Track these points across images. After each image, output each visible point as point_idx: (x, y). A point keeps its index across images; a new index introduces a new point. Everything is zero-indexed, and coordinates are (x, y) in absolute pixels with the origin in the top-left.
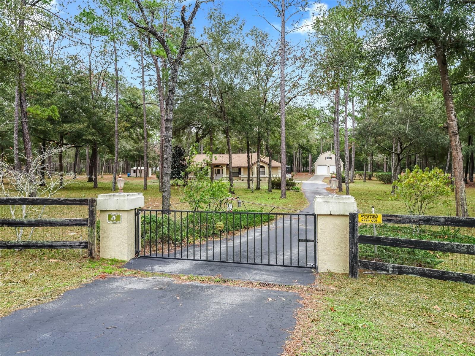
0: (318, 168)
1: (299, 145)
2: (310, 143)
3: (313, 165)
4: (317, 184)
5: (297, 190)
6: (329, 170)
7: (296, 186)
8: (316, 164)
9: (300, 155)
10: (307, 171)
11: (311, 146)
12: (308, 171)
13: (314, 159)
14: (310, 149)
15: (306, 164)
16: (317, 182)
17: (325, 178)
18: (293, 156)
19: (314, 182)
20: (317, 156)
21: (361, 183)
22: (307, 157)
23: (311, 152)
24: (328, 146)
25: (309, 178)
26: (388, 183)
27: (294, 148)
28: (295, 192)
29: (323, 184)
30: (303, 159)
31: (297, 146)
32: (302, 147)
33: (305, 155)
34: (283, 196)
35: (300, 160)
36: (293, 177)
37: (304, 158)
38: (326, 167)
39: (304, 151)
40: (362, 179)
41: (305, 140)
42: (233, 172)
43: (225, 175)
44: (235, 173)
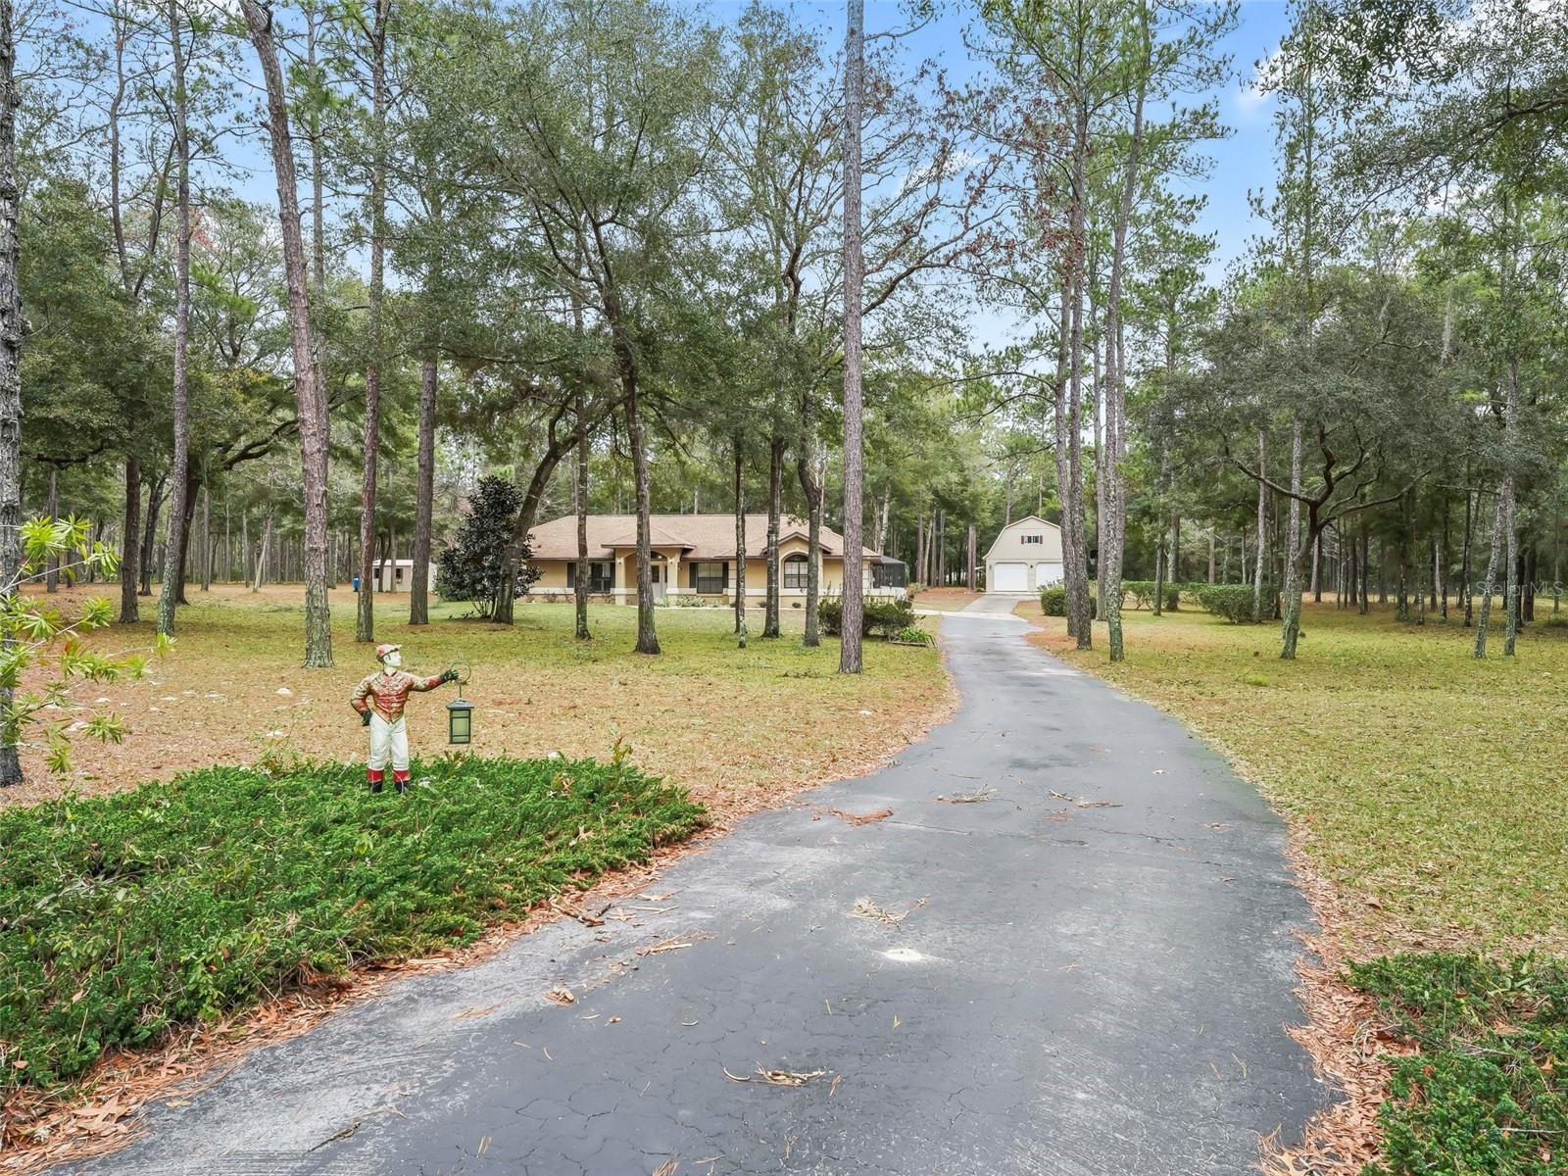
0: (998, 569)
1: (936, 492)
2: (971, 489)
3: (980, 562)
4: (993, 623)
5: (919, 641)
6: (1032, 578)
7: (917, 627)
8: (990, 558)
9: (938, 529)
10: (959, 583)
11: (975, 498)
12: (964, 584)
13: (984, 545)
14: (973, 509)
15: (958, 563)
16: (994, 616)
17: (1022, 603)
18: (915, 533)
19: (983, 615)
20: (992, 534)
21: (1145, 620)
22: (963, 538)
23: (974, 520)
24: (1028, 504)
25: (968, 602)
26: (1241, 623)
27: (919, 505)
28: (907, 649)
29: (1013, 622)
30: (951, 544)
31: (929, 497)
32: (945, 503)
33: (954, 531)
34: (852, 664)
35: (939, 546)
36: (912, 597)
37: (951, 540)
38: (1023, 570)
39: (952, 518)
40: (1144, 606)
41: (954, 477)
42: (704, 579)
43: (672, 588)
44: (710, 579)
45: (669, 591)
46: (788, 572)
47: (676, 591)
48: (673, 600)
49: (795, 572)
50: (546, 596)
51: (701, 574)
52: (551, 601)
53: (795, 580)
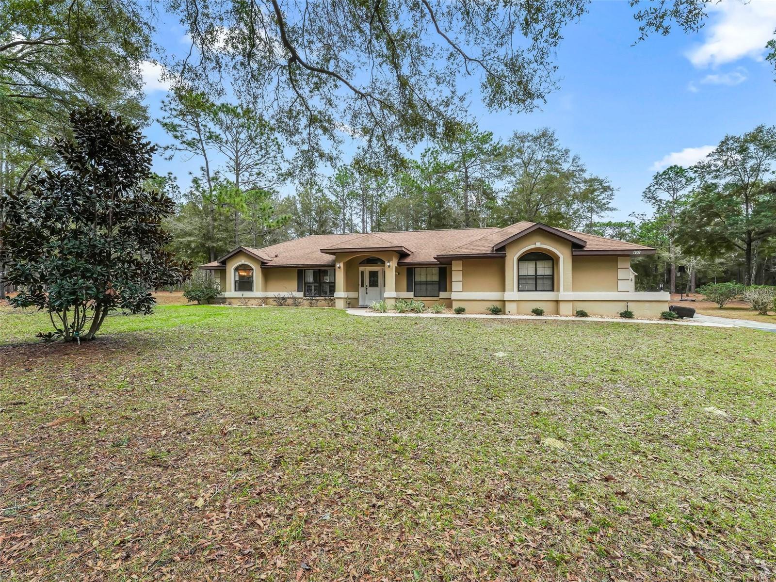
42: (421, 283)
43: (390, 292)
44: (426, 283)
45: (387, 295)
46: (523, 273)
47: (394, 294)
48: (390, 304)
49: (531, 272)
50: (276, 299)
51: (418, 279)
52: (281, 305)
53: (532, 282)
